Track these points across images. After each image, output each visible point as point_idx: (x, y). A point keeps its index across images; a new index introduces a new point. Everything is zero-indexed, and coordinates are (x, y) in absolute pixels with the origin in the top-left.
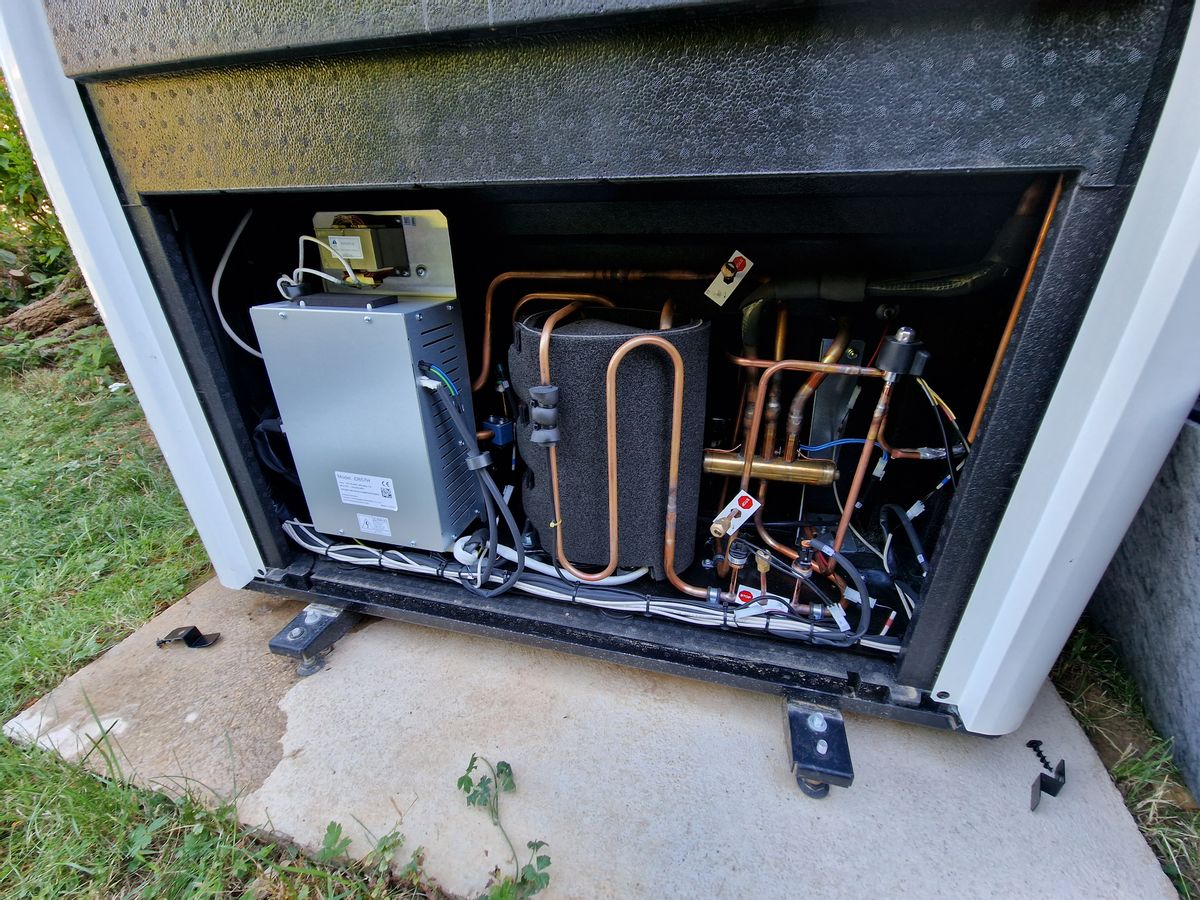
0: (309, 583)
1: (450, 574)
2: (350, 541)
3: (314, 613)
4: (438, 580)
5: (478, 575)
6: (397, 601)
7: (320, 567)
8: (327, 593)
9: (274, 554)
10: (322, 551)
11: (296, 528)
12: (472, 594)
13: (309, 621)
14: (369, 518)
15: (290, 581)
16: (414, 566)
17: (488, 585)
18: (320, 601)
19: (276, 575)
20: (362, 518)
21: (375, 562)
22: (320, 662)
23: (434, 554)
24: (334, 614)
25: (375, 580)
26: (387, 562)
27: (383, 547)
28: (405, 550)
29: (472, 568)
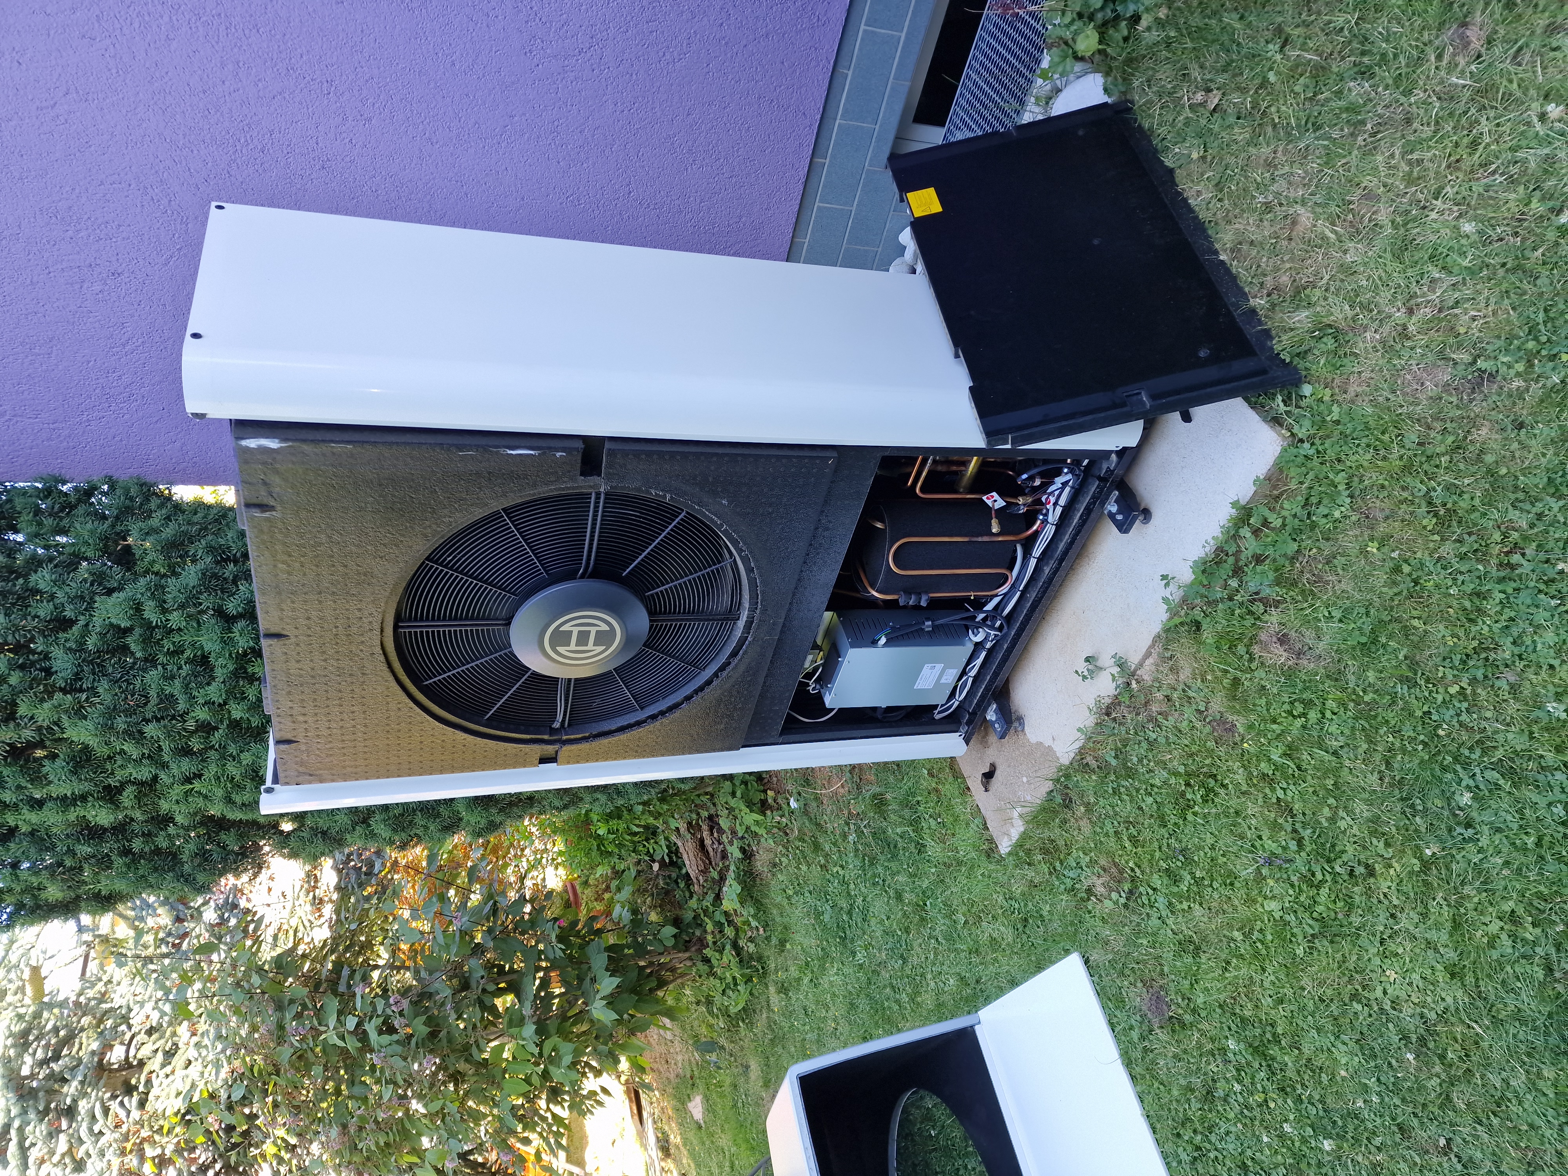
0: (973, 714)
1: (988, 645)
2: (955, 688)
3: (991, 715)
4: (990, 652)
5: (992, 633)
6: (996, 674)
7: (966, 705)
8: (982, 706)
9: (953, 727)
10: (957, 703)
11: (939, 713)
12: (1004, 637)
13: (994, 719)
14: (944, 677)
15: (969, 723)
16: (979, 662)
17: (1000, 629)
18: (985, 710)
19: (964, 729)
20: (943, 681)
21: (971, 680)
22: (1020, 719)
23: (974, 651)
24: (995, 706)
25: (982, 682)
26: (973, 673)
27: (964, 673)
28: (968, 664)
29: (988, 635)
